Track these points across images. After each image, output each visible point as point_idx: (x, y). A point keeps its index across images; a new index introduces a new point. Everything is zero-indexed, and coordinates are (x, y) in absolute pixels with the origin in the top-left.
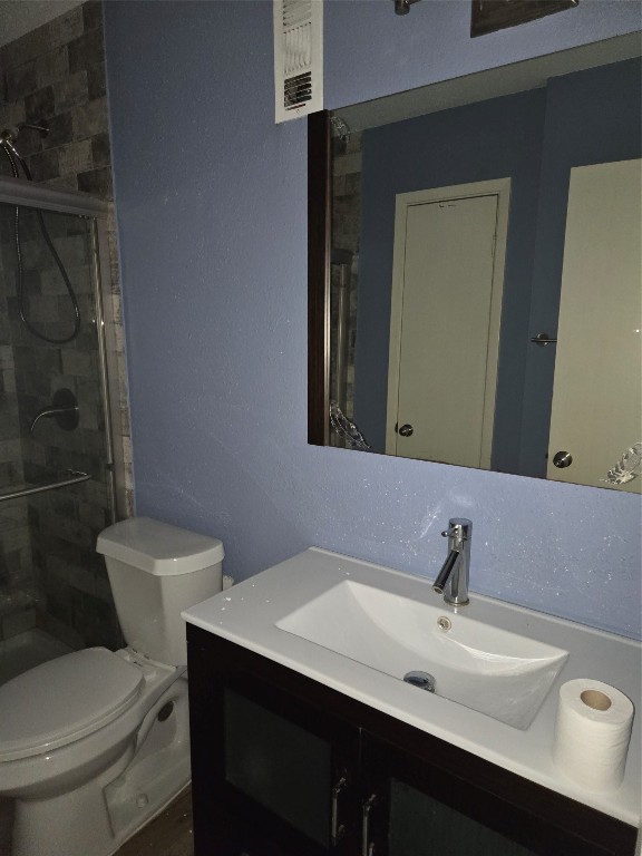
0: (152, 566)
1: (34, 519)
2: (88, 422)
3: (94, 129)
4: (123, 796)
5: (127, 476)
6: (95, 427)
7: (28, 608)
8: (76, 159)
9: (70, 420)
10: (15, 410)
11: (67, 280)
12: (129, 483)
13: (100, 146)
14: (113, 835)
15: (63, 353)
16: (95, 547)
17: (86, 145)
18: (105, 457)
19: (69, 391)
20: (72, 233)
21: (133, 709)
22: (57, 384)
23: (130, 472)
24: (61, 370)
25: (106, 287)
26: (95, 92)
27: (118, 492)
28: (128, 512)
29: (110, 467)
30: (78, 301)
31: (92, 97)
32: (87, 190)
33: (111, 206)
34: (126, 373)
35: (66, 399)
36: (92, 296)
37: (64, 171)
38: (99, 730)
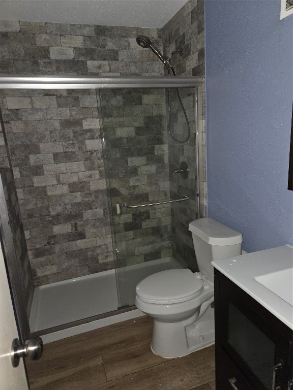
0: (208, 239)
1: (172, 213)
2: (191, 176)
3: (199, 47)
4: (194, 333)
5: (205, 199)
6: (194, 178)
7: (170, 248)
8: (192, 62)
9: (185, 174)
10: (168, 170)
11: (186, 117)
12: (205, 202)
13: (201, 54)
14: (188, 347)
15: (184, 146)
16: (188, 228)
17: (196, 55)
18: (197, 190)
19: (185, 162)
20: (189, 95)
21: (197, 298)
22: (182, 159)
23: (206, 198)
24: (183, 154)
25: (200, 117)
26: (200, 30)
27: (201, 206)
28: (204, 215)
29: (198, 195)
30: (190, 124)
31: (199, 32)
32: (195, 75)
33: (204, 79)
34: (206, 154)
35: (184, 166)
36: (194, 121)
37: (188, 69)
38: (183, 302)
